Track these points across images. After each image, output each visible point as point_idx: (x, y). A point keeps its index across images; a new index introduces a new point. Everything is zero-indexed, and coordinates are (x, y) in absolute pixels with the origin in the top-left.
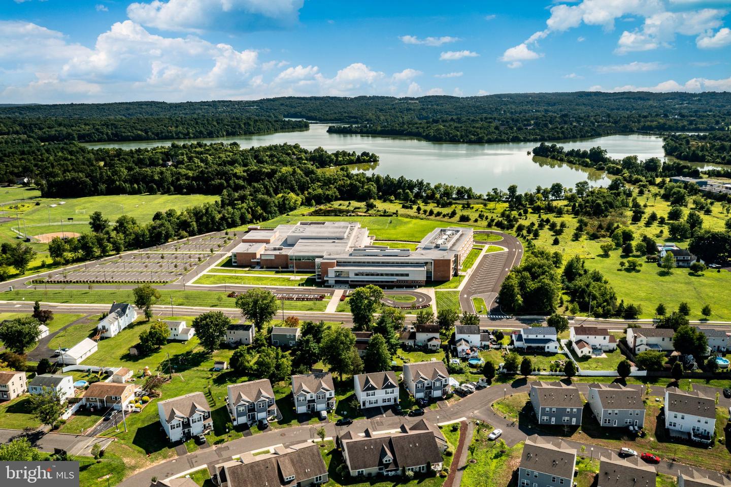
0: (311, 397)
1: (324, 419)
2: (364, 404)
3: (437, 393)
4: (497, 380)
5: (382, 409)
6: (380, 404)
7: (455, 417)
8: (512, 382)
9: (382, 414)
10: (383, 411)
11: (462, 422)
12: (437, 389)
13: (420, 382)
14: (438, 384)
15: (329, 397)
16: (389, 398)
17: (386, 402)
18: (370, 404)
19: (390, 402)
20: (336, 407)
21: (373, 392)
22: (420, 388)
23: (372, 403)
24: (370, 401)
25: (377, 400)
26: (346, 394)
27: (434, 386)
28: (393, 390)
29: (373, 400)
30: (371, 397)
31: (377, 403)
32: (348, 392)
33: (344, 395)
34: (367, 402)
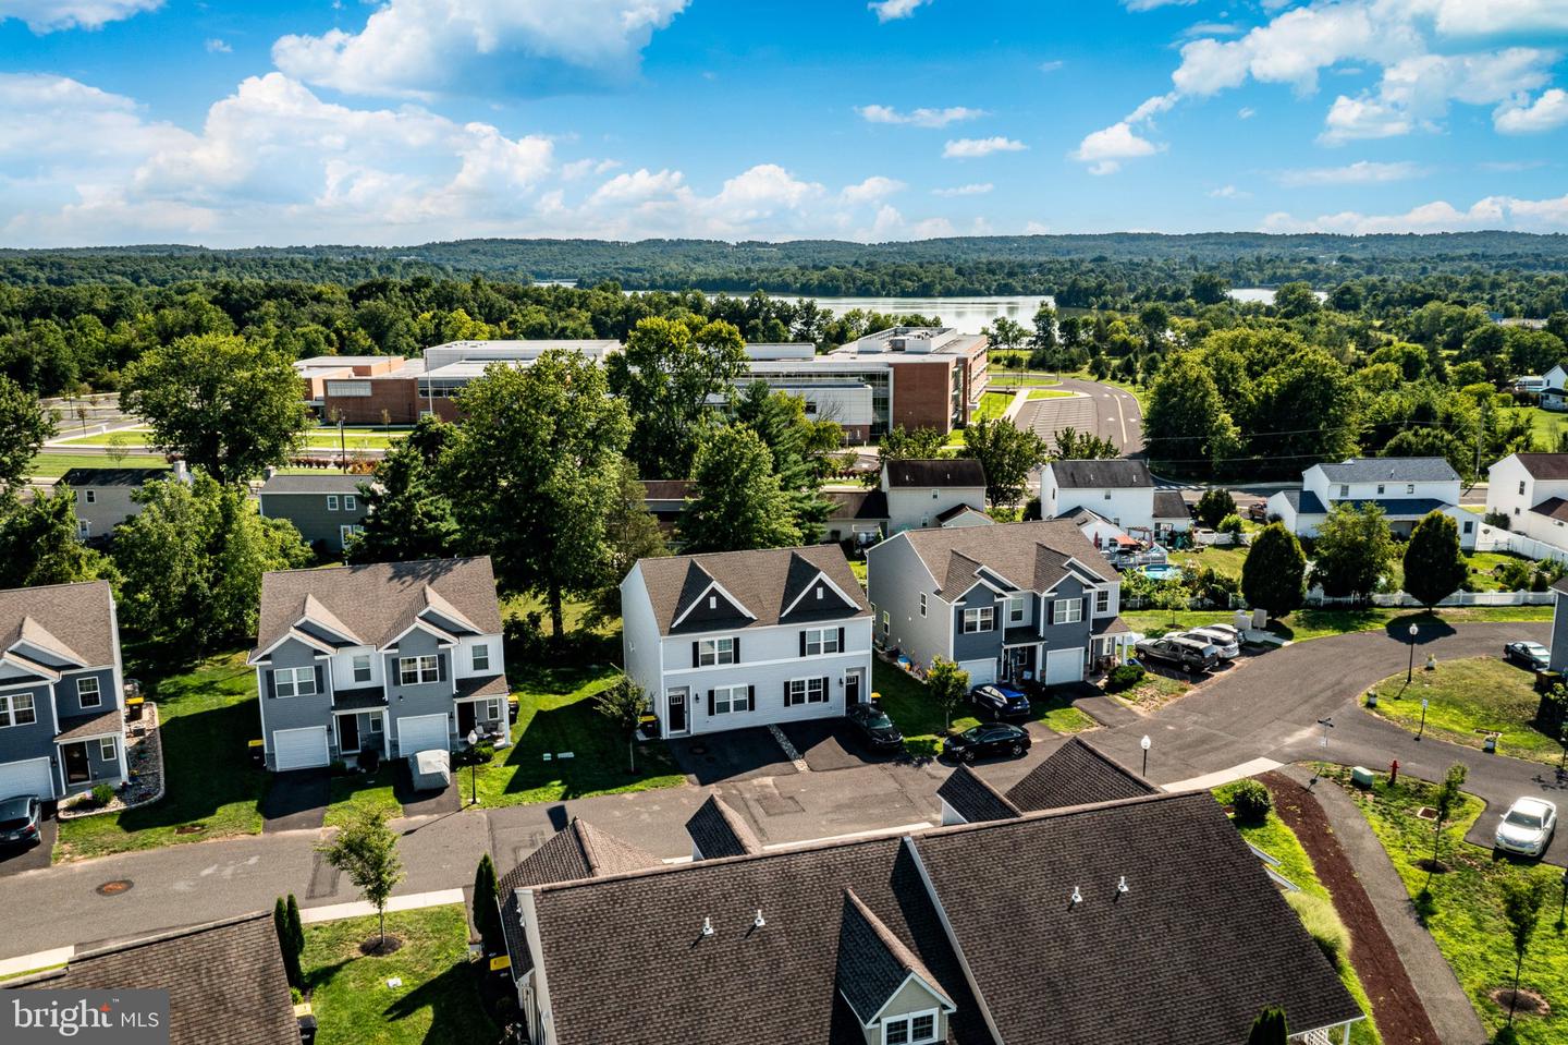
0: (363, 674)
1: (434, 789)
2: (678, 713)
3: (1062, 665)
4: (1313, 623)
5: (781, 737)
6: (771, 711)
7: (1212, 758)
8: (1381, 627)
9: (786, 758)
10: (787, 746)
11: (1268, 778)
12: (1064, 638)
13: (980, 597)
14: (1068, 612)
15: (469, 672)
16: (821, 677)
17: (803, 701)
18: (711, 713)
19: (826, 699)
20: (517, 740)
21: (731, 637)
22: (978, 630)
23: (724, 707)
24: (711, 693)
25: (751, 689)
26: (578, 689)
27: (1050, 620)
28: (842, 631)
29: (731, 687)
30: (717, 667)
31: (752, 708)
32: (590, 681)
33: (570, 692)
34: (697, 698)
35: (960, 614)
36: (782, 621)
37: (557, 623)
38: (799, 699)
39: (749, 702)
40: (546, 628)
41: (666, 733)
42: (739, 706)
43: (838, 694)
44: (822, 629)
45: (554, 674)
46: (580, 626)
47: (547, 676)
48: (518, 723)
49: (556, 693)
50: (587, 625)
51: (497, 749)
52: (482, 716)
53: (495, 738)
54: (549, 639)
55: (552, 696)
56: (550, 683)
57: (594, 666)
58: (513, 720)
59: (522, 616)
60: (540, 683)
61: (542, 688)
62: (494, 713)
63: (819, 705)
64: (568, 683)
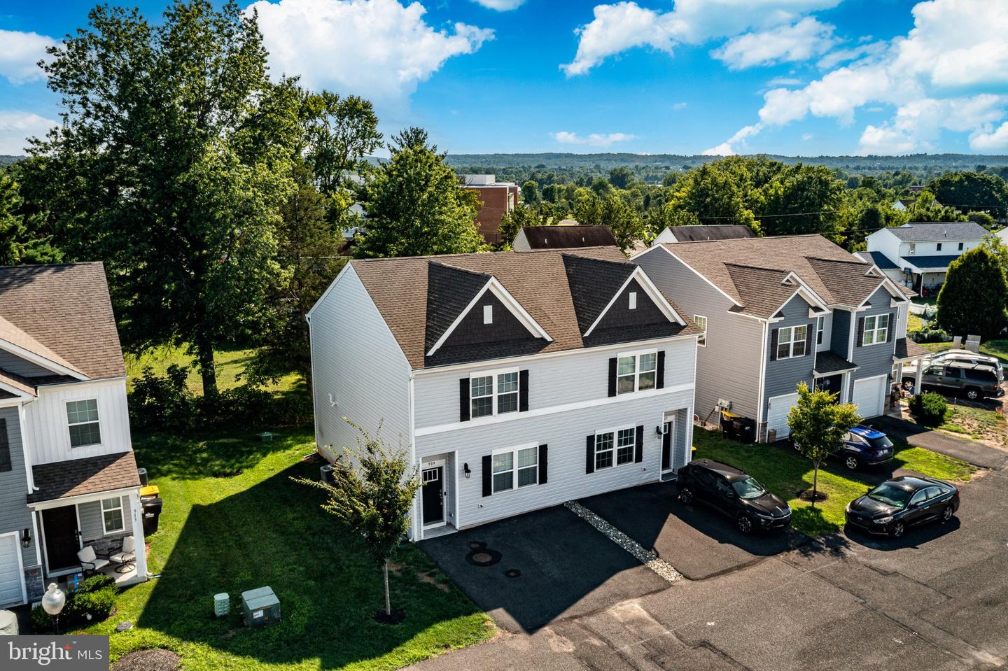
2: (435, 496)
3: (868, 396)
5: (598, 523)
6: (571, 480)
9: (631, 560)
10: (617, 536)
12: (871, 363)
13: (796, 311)
14: (876, 330)
15: (62, 451)
16: (633, 426)
17: (610, 464)
18: (486, 492)
19: (639, 459)
20: (161, 564)
21: (517, 370)
22: (791, 356)
23: (505, 482)
24: (487, 461)
25: (543, 449)
26: (251, 466)
27: (859, 343)
28: (661, 355)
29: (515, 449)
30: (496, 418)
31: (543, 480)
32: (265, 455)
33: (238, 472)
34: (467, 469)
35: (774, 333)
36: (588, 343)
37: (209, 379)
38: (605, 461)
39: (539, 472)
40: (194, 386)
41: (417, 528)
42: (527, 477)
43: (652, 447)
44: (635, 353)
45: (209, 447)
46: (243, 382)
47: (200, 451)
48: (161, 531)
49: (216, 475)
50: (251, 381)
51: (123, 589)
52: (93, 530)
53: (118, 567)
54: (198, 403)
55: (212, 481)
56: (205, 461)
57: (267, 434)
58: (150, 527)
59: (160, 372)
60: (192, 462)
61: (195, 469)
62: (114, 520)
63: (631, 466)
64: (233, 461)
